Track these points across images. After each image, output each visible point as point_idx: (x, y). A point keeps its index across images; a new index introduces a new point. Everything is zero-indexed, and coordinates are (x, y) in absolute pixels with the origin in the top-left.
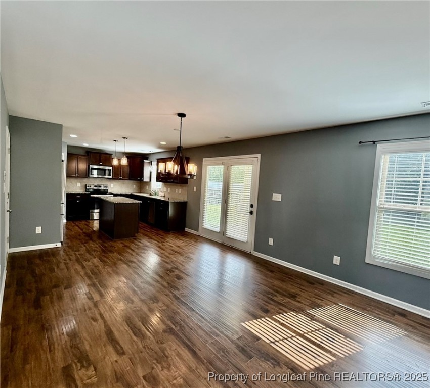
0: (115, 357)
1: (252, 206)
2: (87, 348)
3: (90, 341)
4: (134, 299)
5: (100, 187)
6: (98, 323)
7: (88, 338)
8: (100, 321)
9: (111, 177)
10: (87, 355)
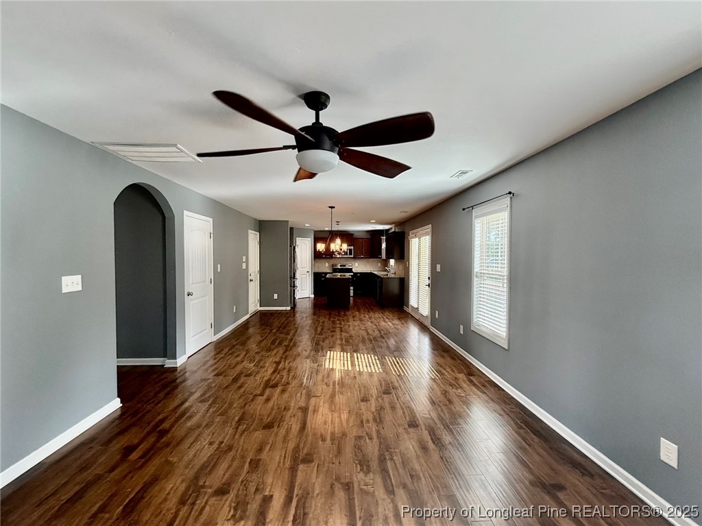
5: (345, 266)
9: (352, 256)
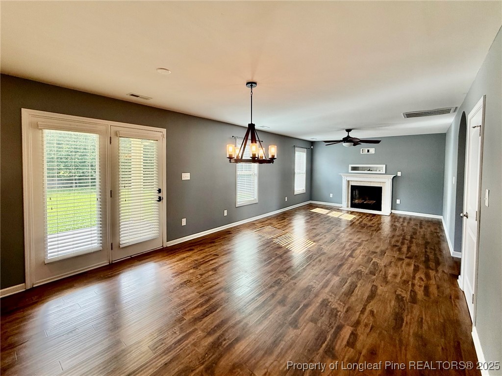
0: (380, 288)
1: (160, 191)
2: (393, 303)
3: (388, 304)
4: (319, 301)
6: (372, 309)
7: (389, 306)
8: (368, 309)
10: (396, 299)
